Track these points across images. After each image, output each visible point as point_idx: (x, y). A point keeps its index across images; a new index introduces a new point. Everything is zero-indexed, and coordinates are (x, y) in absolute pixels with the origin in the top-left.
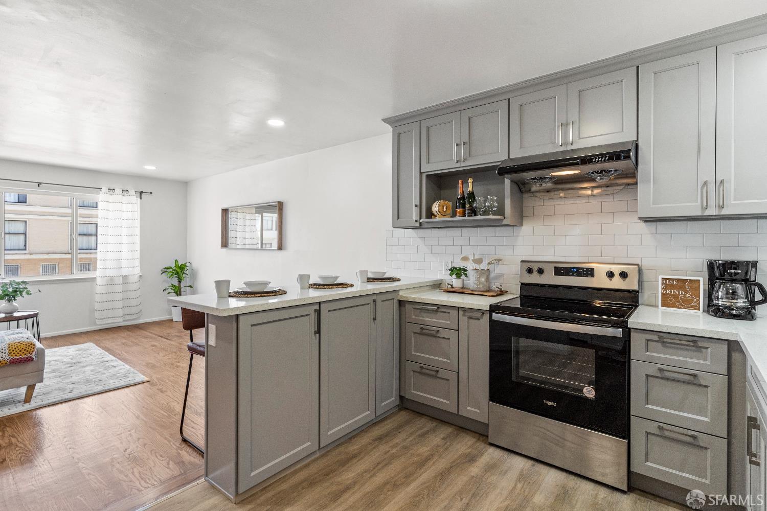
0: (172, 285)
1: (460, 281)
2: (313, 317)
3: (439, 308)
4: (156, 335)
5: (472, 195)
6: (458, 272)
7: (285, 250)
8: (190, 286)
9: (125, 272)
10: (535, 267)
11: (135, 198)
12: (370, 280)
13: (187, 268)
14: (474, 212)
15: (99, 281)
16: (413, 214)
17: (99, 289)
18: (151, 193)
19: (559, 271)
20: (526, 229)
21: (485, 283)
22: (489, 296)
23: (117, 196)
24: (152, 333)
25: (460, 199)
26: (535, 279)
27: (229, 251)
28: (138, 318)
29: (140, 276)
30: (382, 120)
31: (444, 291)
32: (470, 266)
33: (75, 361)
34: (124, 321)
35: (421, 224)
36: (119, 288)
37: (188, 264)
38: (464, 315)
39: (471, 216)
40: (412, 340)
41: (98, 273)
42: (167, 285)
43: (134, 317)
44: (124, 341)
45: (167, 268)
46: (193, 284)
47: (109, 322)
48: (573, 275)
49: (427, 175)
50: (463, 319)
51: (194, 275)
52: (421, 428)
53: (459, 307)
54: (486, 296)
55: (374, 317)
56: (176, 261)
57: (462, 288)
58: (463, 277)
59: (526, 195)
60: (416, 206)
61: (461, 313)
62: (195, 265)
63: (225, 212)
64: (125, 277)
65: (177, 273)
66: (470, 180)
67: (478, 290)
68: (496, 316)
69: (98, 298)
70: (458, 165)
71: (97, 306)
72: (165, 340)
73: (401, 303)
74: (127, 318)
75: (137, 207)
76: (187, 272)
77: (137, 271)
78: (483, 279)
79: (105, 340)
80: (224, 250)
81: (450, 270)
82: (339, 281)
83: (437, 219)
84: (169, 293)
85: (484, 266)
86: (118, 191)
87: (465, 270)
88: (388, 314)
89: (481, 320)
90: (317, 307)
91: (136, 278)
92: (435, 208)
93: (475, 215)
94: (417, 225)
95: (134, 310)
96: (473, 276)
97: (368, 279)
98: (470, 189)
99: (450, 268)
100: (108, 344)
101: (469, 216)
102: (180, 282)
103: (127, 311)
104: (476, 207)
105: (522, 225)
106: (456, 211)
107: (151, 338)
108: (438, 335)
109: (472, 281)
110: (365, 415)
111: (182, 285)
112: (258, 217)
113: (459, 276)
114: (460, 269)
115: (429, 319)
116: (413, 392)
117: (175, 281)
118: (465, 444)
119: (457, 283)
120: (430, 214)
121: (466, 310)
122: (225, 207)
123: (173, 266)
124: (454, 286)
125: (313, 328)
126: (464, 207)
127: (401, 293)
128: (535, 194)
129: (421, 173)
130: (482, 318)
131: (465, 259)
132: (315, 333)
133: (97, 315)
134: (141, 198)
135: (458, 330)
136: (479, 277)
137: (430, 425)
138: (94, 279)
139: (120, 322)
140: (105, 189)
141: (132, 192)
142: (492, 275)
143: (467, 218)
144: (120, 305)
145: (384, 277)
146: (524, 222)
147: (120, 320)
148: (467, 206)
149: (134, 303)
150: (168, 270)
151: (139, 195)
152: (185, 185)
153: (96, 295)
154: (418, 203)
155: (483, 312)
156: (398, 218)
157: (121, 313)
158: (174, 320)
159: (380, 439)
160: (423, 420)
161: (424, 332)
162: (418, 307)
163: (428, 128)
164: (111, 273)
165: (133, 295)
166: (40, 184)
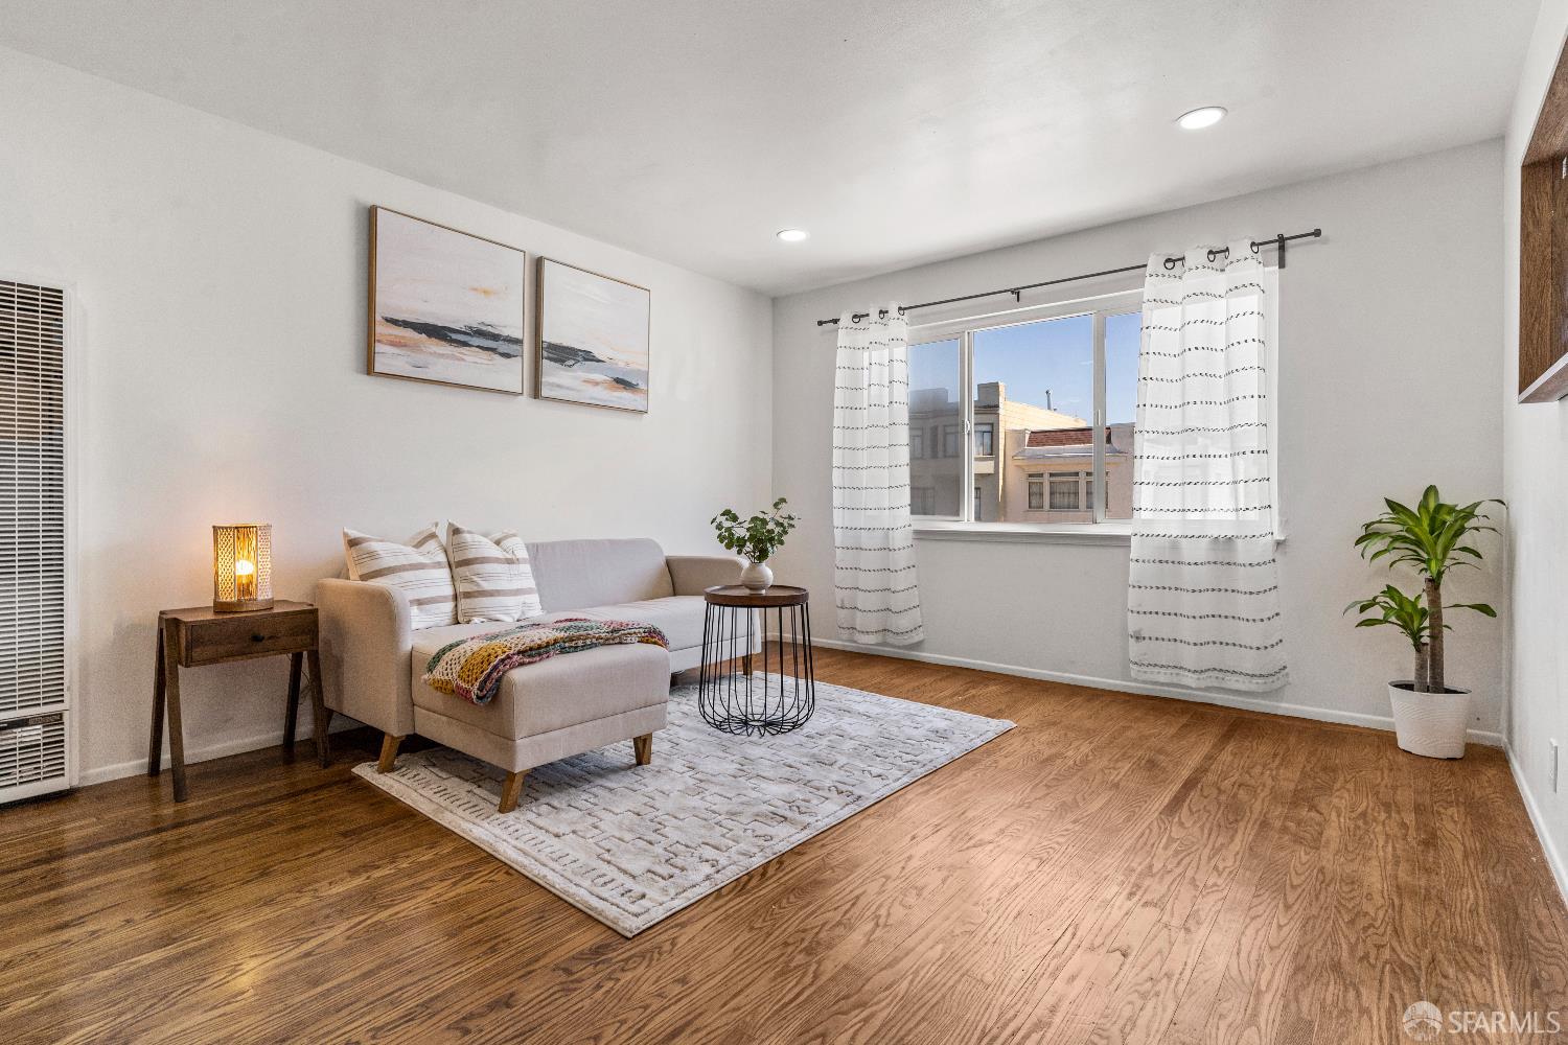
0: (1390, 591)
8: (1484, 608)
9: (1219, 524)
11: (1261, 272)
15: (1137, 548)
17: (1137, 573)
18: (1317, 233)
23: (1198, 275)
29: (1279, 544)
37: (1485, 507)
41: (1137, 525)
42: (1375, 589)
43: (1255, 684)
47: (1162, 679)
64: (1222, 541)
69: (1133, 598)
76: (1475, 543)
77: (1271, 525)
86: (1196, 257)
91: (1263, 549)
102: (1434, 583)
103: (1225, 657)
111: (1446, 597)
117: (1413, 580)
123: (1412, 509)
133: (1136, 649)
134: (1282, 265)
138: (1123, 542)
139: (1192, 687)
140: (1154, 263)
141: (1241, 249)
144: (1198, 631)
149: (1250, 634)
151: (1276, 255)
152: (1498, 147)
153: (1131, 589)
158: (1399, 743)
164: (1171, 525)
165: (1244, 606)
166: (1016, 292)
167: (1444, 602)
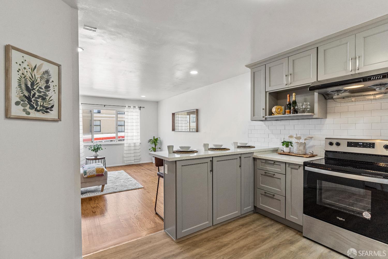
0: (153, 148)
1: (288, 148)
2: (209, 163)
3: (275, 162)
4: (146, 168)
5: (295, 102)
6: (287, 144)
7: (199, 132)
8: (160, 148)
9: (134, 141)
10: (334, 142)
11: (138, 110)
12: (239, 147)
13: (158, 140)
14: (296, 111)
15: (125, 145)
16: (261, 113)
17: (125, 148)
18: (144, 107)
19: (350, 144)
20: (329, 120)
21: (303, 150)
22: (305, 157)
23: (132, 109)
24: (145, 168)
25: (288, 105)
26: (334, 148)
27: (175, 132)
28: (140, 161)
29: (140, 143)
30: (245, 66)
31: (279, 154)
32: (294, 141)
33: (117, 177)
34: (135, 162)
35: (266, 119)
36: (133, 148)
37: (159, 138)
38: (288, 167)
39: (294, 114)
40: (260, 178)
41: (125, 142)
42: (150, 147)
43: (138, 160)
44: (134, 170)
45: (150, 140)
46: (161, 147)
47: (129, 162)
48: (360, 147)
49: (269, 93)
50: (288, 169)
51: (161, 143)
52: (264, 223)
53: (286, 163)
54: (303, 157)
55: (240, 165)
56: (154, 137)
57: (289, 153)
58: (290, 146)
59: (328, 101)
60: (263, 109)
61: (287, 165)
62: (161, 139)
63: (173, 114)
64: (135, 143)
65: (154, 142)
66: (294, 94)
67: (298, 154)
68: (307, 168)
69: (125, 152)
70: (287, 86)
71: (125, 155)
72: (150, 171)
73: (255, 159)
74: (136, 161)
75: (139, 114)
76: (158, 142)
77: (139, 141)
78: (302, 148)
79: (128, 169)
80: (173, 132)
81: (282, 143)
82: (223, 147)
83: (275, 116)
84: (151, 151)
85: (302, 141)
86: (132, 107)
87: (291, 143)
88: (248, 164)
89: (299, 170)
90: (211, 159)
91: (139, 144)
92: (274, 110)
93: (297, 113)
94: (264, 119)
95: (138, 158)
96: (295, 146)
97: (238, 146)
98: (294, 99)
99: (283, 141)
100: (129, 171)
101: (293, 114)
102: (155, 146)
103: (136, 158)
104: (297, 109)
105: (326, 118)
106: (286, 111)
107: (145, 170)
108: (274, 176)
109: (295, 149)
110: (236, 213)
111: (156, 147)
112: (188, 116)
113: (287, 146)
114: (288, 142)
115: (269, 168)
116: (261, 204)
117: (154, 146)
118: (289, 235)
119: (286, 150)
120: (271, 113)
121: (290, 164)
122: (173, 112)
123: (153, 139)
124: (284, 151)
125: (209, 169)
126: (290, 109)
127: (255, 154)
128: (335, 100)
129: (266, 92)
130: (299, 169)
131: (291, 137)
132: (211, 171)
133: (125, 159)
134: (140, 110)
135: (286, 175)
136: (299, 147)
137: (270, 222)
138: (123, 144)
139: (133, 162)
140: (127, 107)
141: (137, 107)
142: (307, 146)
143: (292, 115)
144: (133, 155)
145: (246, 146)
146: (328, 117)
147: (133, 161)
148: (292, 108)
149: (138, 154)
150: (151, 141)
151: (139, 108)
152: (157, 103)
153: (125, 151)
154: (264, 108)
155: (300, 166)
156: (254, 116)
157: (133, 158)
158: (153, 163)
159: (243, 225)
160: (266, 220)
161: (266, 174)
162: (263, 161)
163: (270, 68)
164: (129, 142)
165: (138, 151)
166: (105, 106)
167: (156, 148)
